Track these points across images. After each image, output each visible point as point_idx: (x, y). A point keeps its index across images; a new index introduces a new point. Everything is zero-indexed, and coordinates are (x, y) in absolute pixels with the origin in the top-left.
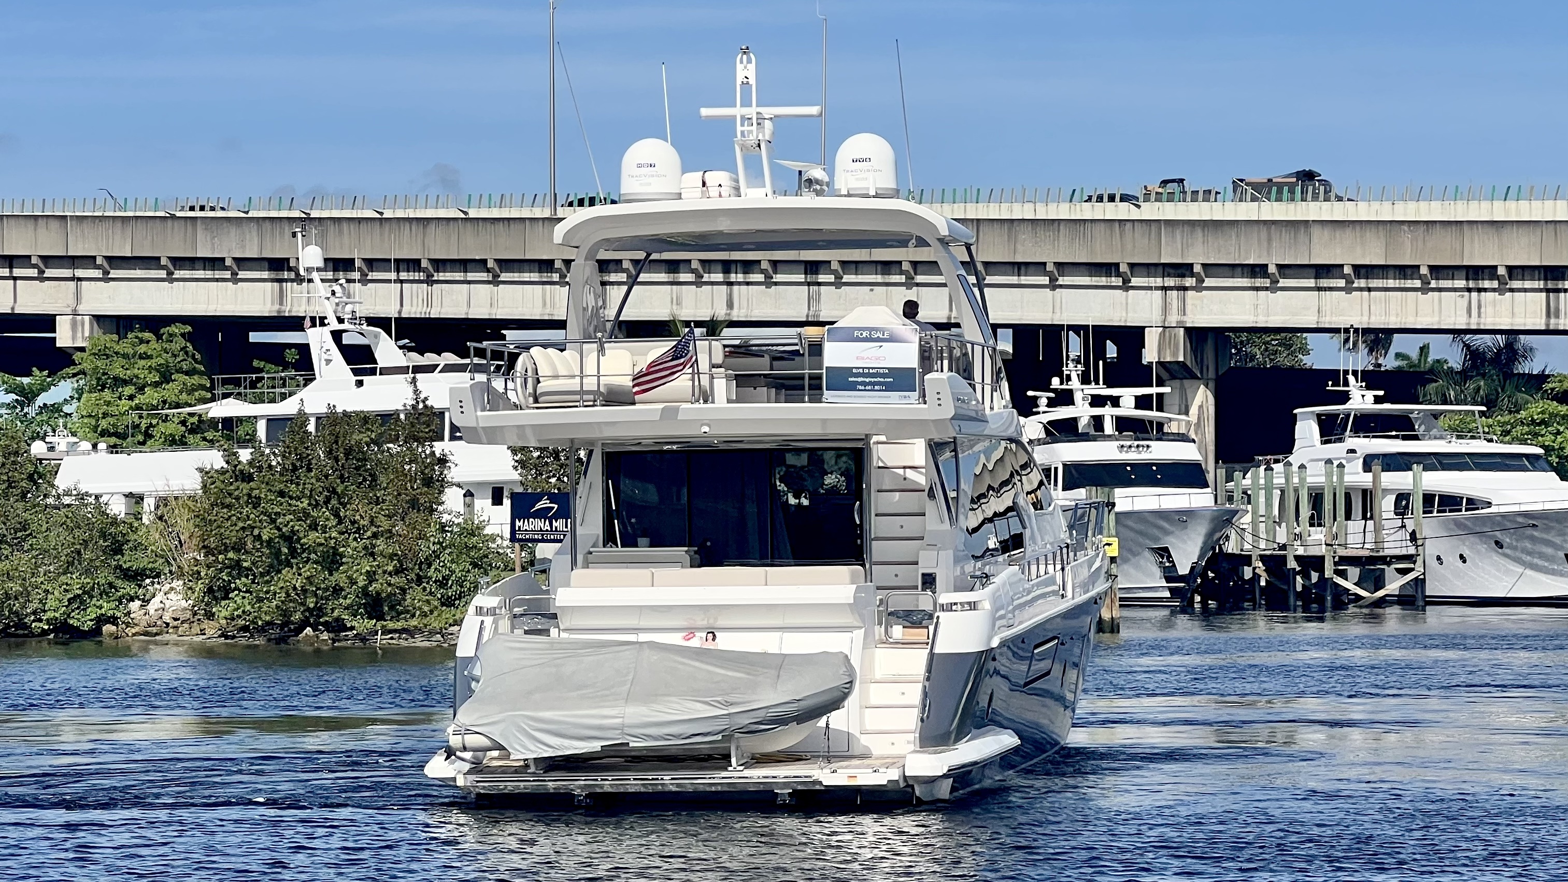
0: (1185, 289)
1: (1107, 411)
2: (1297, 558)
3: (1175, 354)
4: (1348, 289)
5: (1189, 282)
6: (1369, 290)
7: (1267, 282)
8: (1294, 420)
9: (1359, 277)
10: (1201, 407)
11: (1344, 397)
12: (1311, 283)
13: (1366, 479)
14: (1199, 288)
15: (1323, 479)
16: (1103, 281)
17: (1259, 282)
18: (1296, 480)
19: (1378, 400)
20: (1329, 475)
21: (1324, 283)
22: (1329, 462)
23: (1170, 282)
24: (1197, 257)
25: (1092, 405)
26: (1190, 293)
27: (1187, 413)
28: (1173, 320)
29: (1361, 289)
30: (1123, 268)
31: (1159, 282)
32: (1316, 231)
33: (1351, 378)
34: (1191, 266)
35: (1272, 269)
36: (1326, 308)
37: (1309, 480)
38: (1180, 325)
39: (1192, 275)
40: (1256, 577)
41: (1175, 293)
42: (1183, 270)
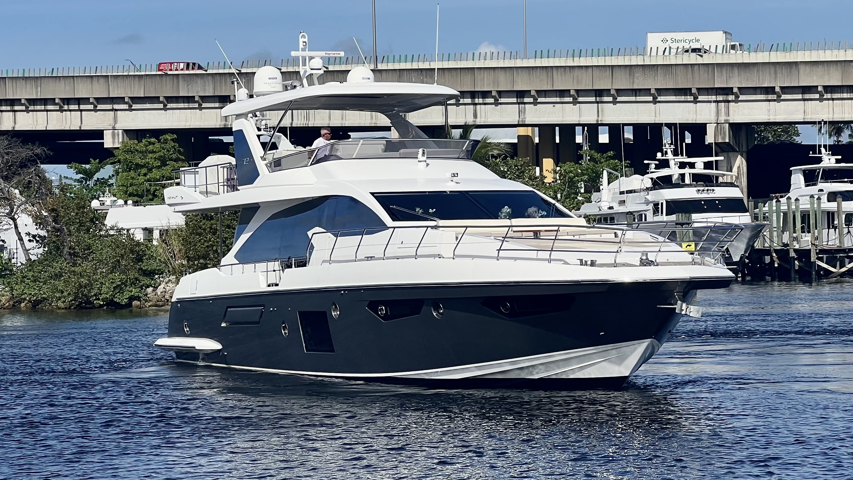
0: (729, 101)
1: (687, 171)
2: (795, 251)
3: (724, 138)
4: (821, 100)
5: (731, 98)
6: (833, 99)
7: (775, 97)
8: (790, 173)
9: (827, 93)
10: (739, 167)
11: (819, 160)
12: (800, 96)
13: (833, 206)
14: (736, 101)
15: (809, 206)
16: (682, 98)
17: (770, 97)
18: (793, 207)
19: (838, 161)
20: (812, 204)
21: (807, 96)
22: (812, 196)
23: (720, 98)
24: (735, 83)
25: (680, 167)
26: (731, 104)
27: (731, 171)
28: (722, 119)
29: (828, 99)
30: (694, 91)
31: (713, 98)
32: (802, 68)
33: (823, 150)
34: (732, 88)
35: (777, 89)
36: (809, 110)
37: (801, 207)
38: (726, 122)
39: (732, 94)
40: (772, 261)
41: (723, 104)
42: (728, 91)
